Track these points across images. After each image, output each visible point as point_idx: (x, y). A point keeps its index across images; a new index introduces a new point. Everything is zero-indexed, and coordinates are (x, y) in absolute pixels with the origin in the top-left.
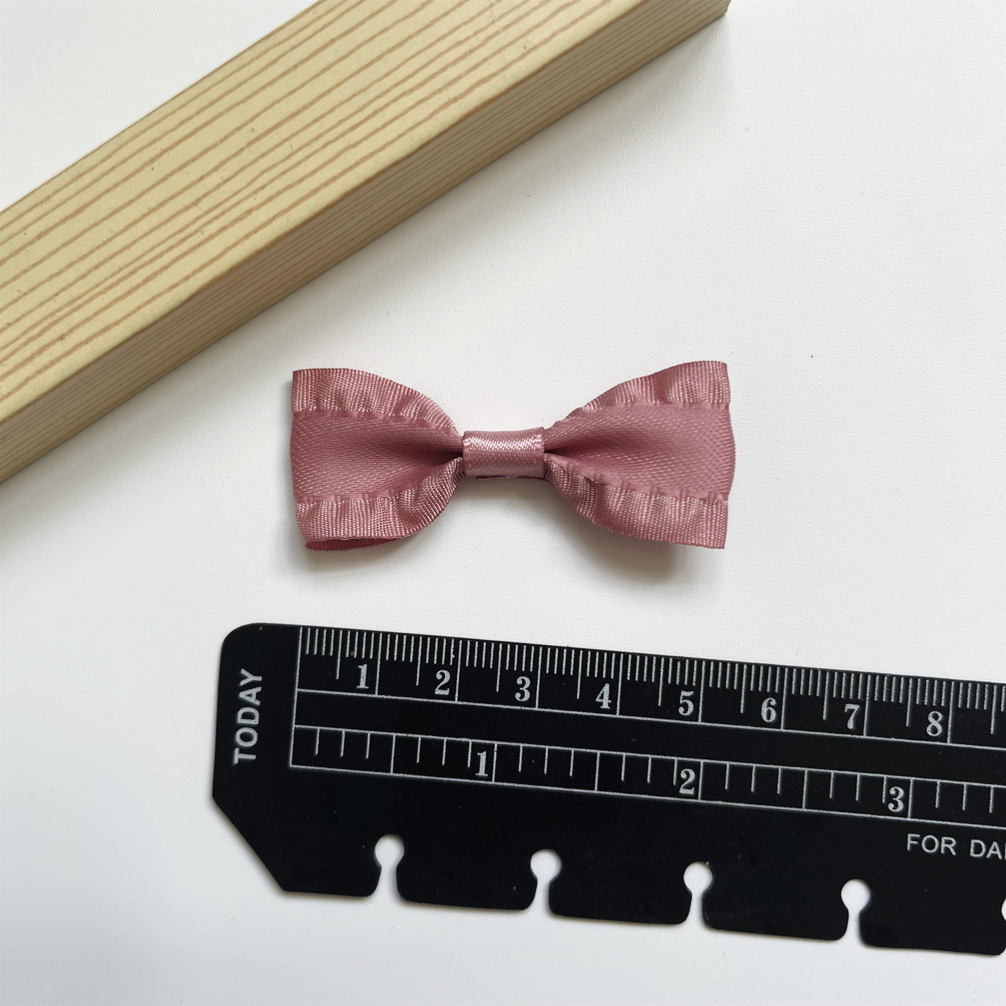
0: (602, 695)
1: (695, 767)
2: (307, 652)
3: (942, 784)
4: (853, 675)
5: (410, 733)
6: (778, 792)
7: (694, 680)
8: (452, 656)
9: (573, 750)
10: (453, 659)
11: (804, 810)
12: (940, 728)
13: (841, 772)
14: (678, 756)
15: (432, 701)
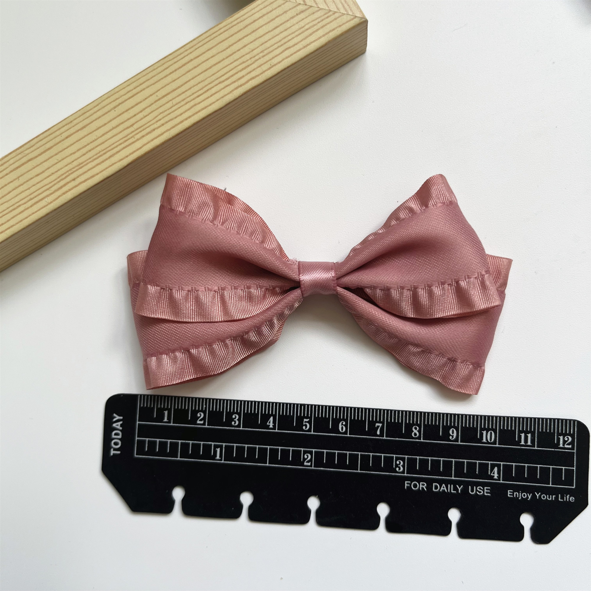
0: (270, 422)
1: (311, 453)
2: (142, 406)
3: (420, 459)
4: (378, 410)
5: (187, 440)
6: (347, 464)
7: (309, 414)
8: (204, 406)
9: (257, 446)
10: (205, 407)
11: (359, 471)
12: (418, 434)
13: (375, 454)
14: (303, 448)
15: (196, 426)
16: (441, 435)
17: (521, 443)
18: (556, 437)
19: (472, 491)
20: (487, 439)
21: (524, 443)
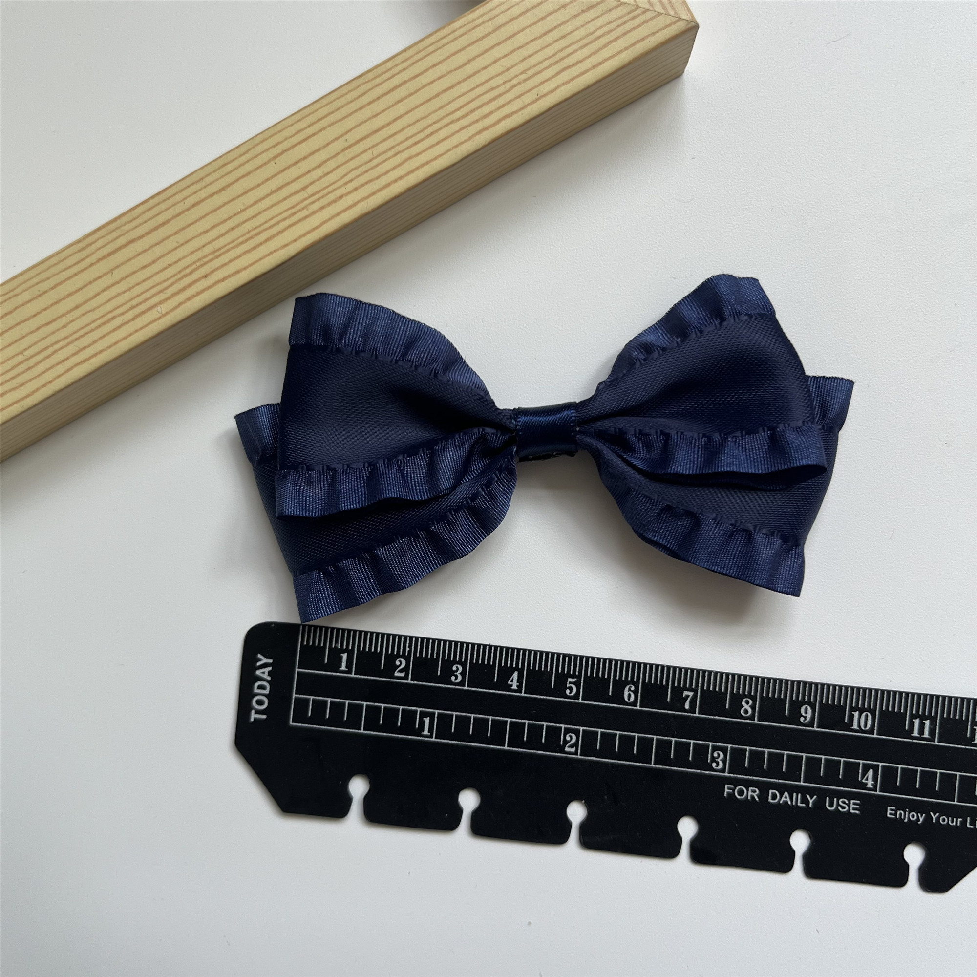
0: (513, 679)
1: (577, 732)
2: (305, 643)
3: (750, 750)
4: (689, 670)
5: (376, 702)
6: (635, 752)
7: (577, 670)
8: (408, 649)
9: (491, 718)
10: (408, 651)
11: (652, 765)
12: (750, 711)
13: (680, 739)
14: (564, 724)
15: (392, 680)
16: (786, 714)
17: (913, 733)
18: (969, 727)
19: (831, 805)
20: (859, 725)
21: (919, 734)
